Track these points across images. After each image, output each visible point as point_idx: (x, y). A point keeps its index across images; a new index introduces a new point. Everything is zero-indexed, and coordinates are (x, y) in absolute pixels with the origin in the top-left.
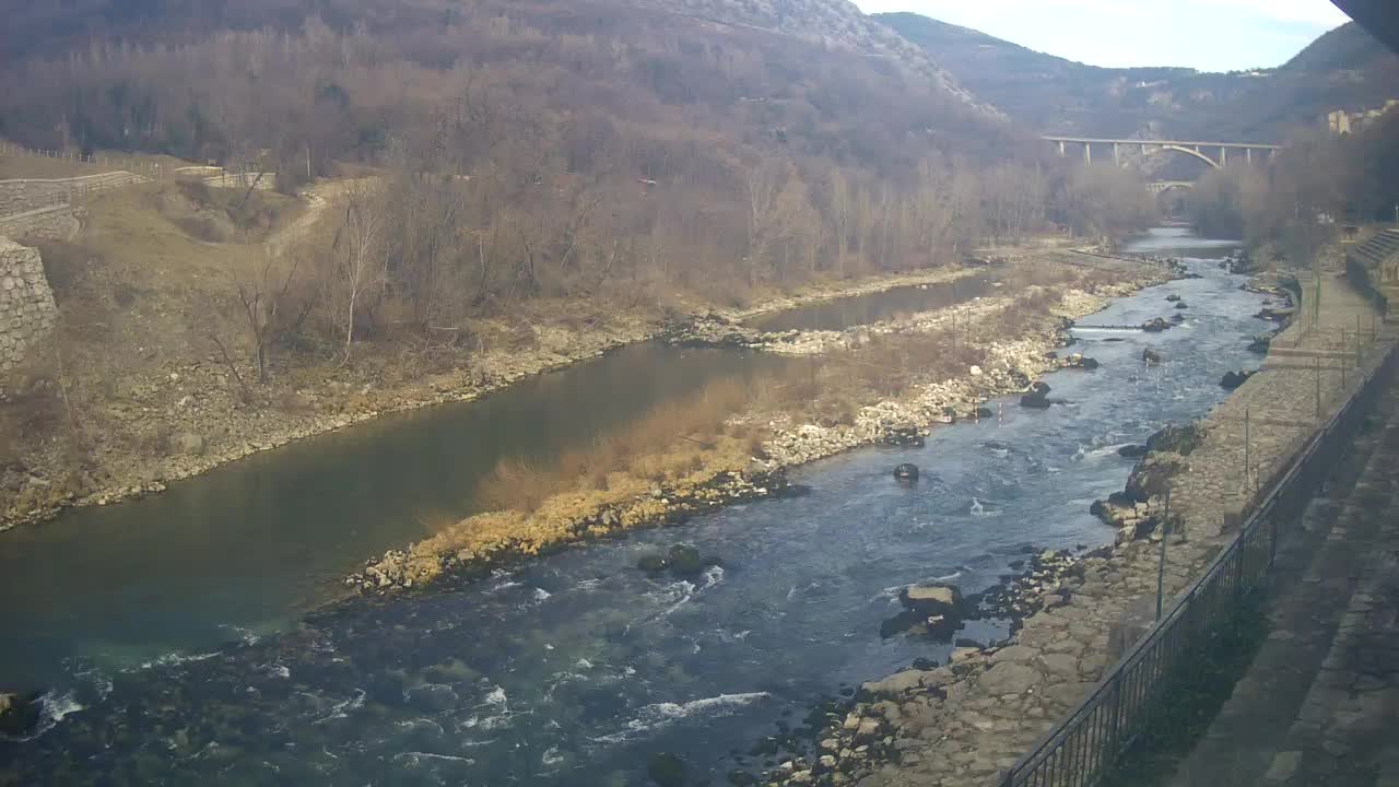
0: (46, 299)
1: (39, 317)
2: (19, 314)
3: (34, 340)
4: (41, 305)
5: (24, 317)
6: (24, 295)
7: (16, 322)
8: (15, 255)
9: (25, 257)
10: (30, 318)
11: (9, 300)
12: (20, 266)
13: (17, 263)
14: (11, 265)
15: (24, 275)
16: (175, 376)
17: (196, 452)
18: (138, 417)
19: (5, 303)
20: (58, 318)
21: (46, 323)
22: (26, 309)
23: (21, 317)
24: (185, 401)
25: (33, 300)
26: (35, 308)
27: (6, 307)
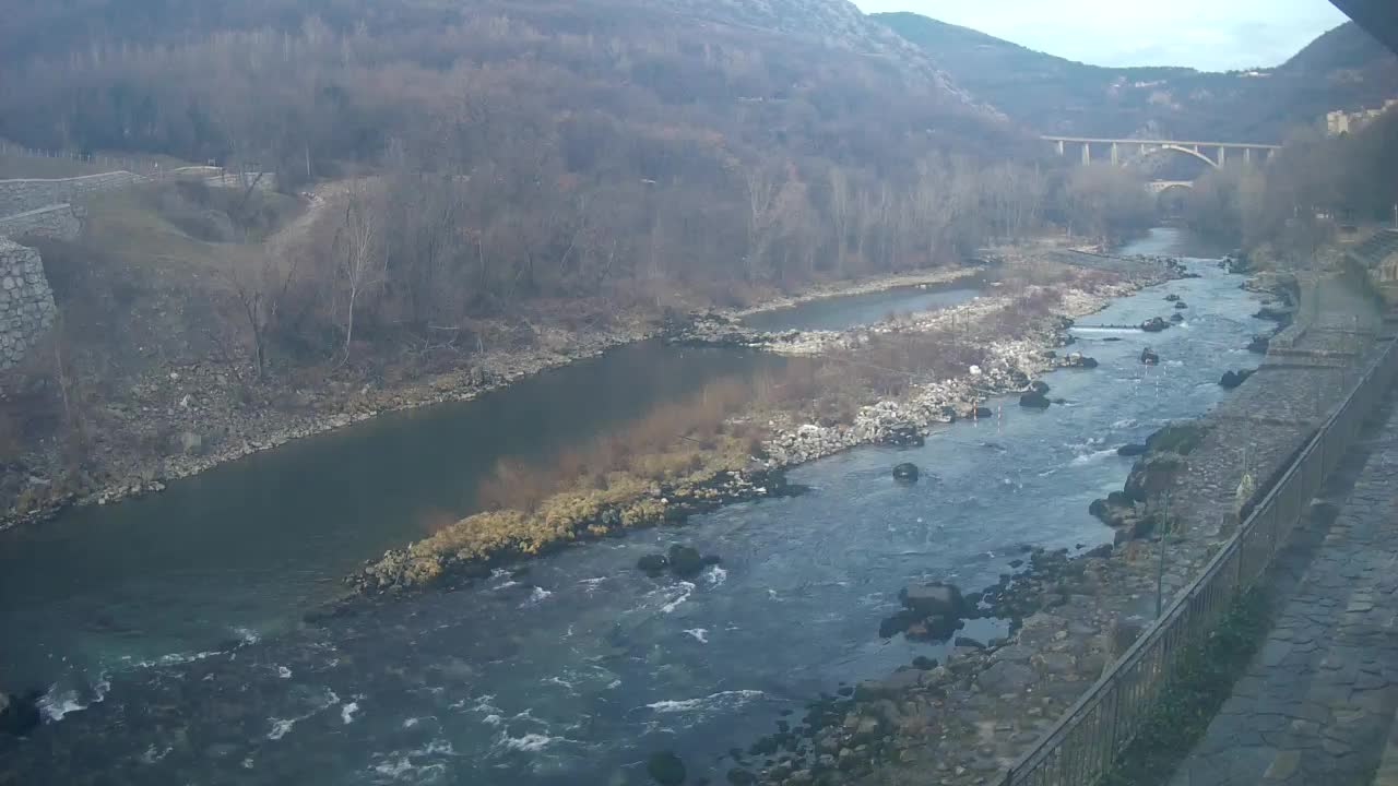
0: (46, 299)
1: (39, 317)
2: (19, 313)
3: (34, 340)
4: (41, 305)
5: (24, 316)
6: (24, 294)
7: (16, 322)
8: (15, 254)
9: (25, 256)
10: (30, 318)
11: (9, 300)
12: (19, 266)
13: (17, 263)
14: (11, 266)
15: (24, 274)
16: (175, 375)
17: (196, 452)
18: (138, 417)
19: (5, 302)
20: (58, 317)
21: (46, 323)
22: (26, 309)
23: (20, 316)
24: (185, 400)
25: (33, 300)
26: (35, 309)
27: (6, 307)
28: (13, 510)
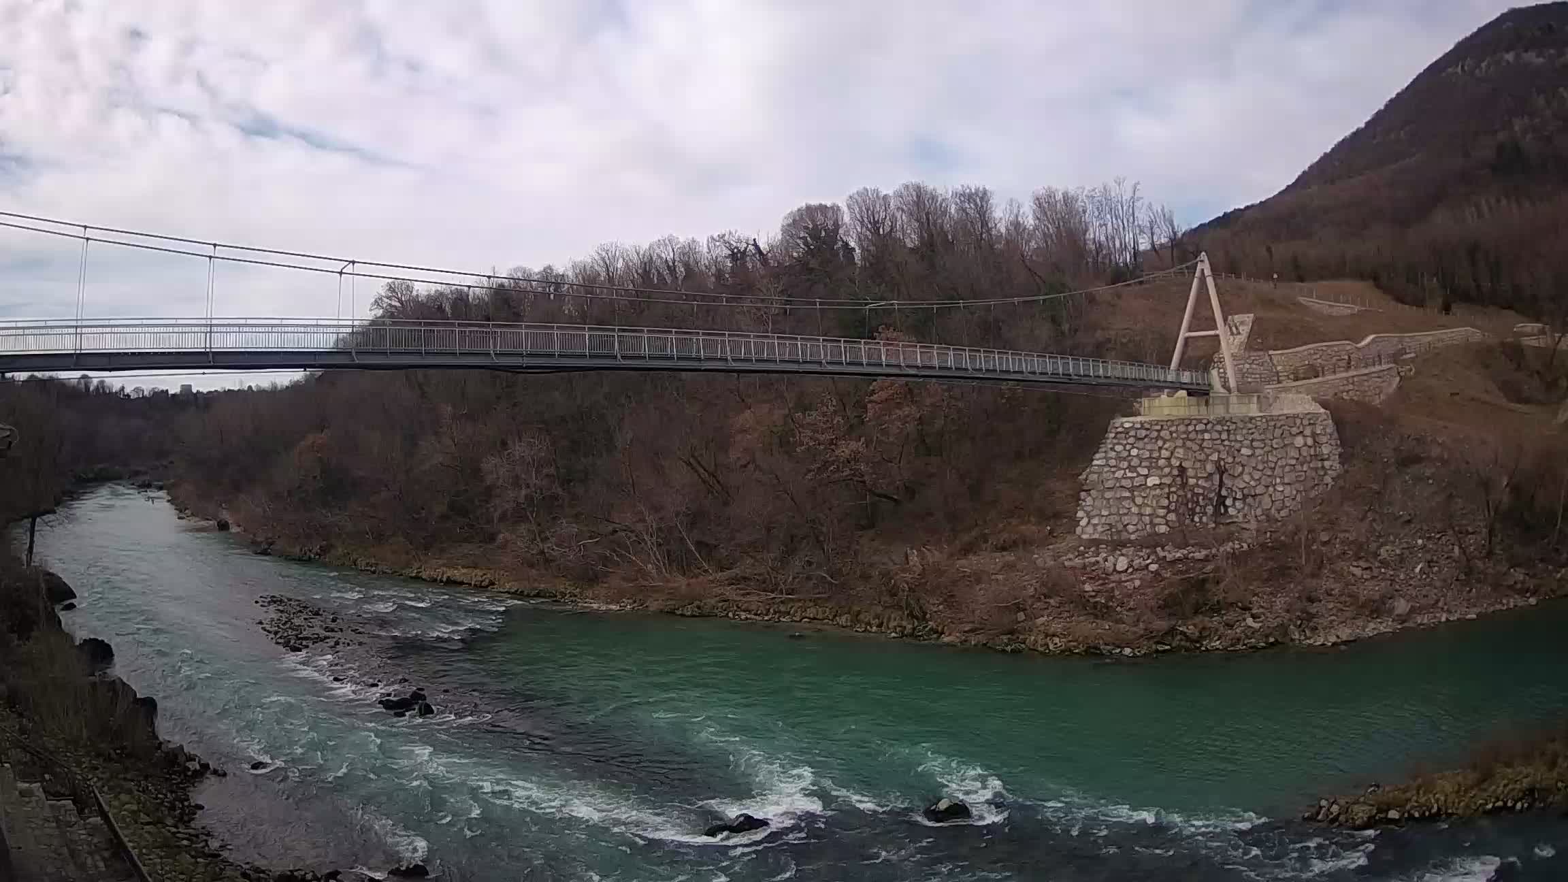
0: (1332, 458)
1: (1322, 473)
2: (1305, 469)
3: (1313, 494)
4: (1327, 464)
5: (1309, 471)
6: (1312, 453)
7: (1300, 476)
8: (1309, 416)
9: (1317, 419)
10: (1314, 474)
11: (1298, 456)
12: (1311, 427)
13: (1310, 424)
14: (1304, 426)
15: (1314, 435)
16: (1420, 542)
17: (1402, 619)
18: (1373, 578)
19: (1294, 458)
20: (1339, 477)
21: (1328, 479)
22: (1311, 465)
23: (1306, 472)
24: (1419, 567)
25: (1319, 458)
26: (1320, 465)
27: (1293, 462)
28: (1218, 642)
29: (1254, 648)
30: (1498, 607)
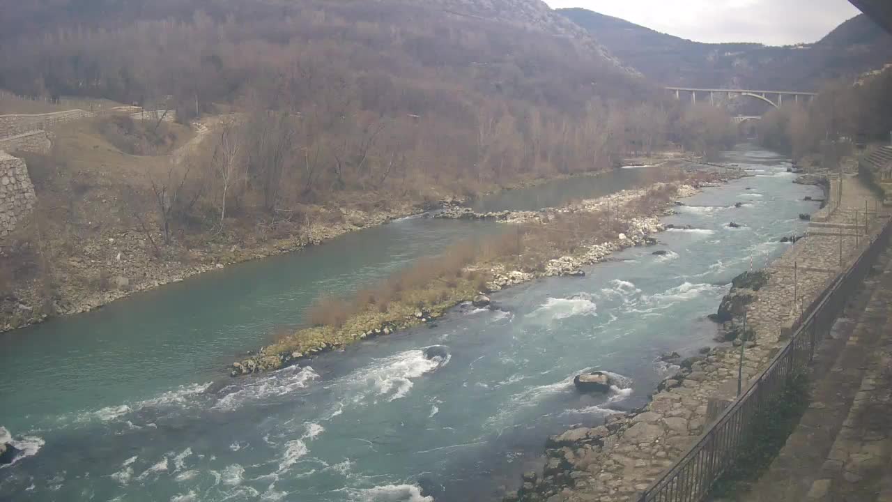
0: (30, 191)
1: (25, 202)
2: (12, 200)
3: (22, 217)
4: (26, 195)
5: (15, 202)
6: (15, 188)
7: (10, 206)
8: (9, 162)
9: (16, 163)
10: (19, 203)
11: (6, 191)
12: (12, 170)
13: (11, 168)
14: (7, 170)
15: (15, 175)
16: (111, 240)
17: (125, 288)
18: (89, 267)
19: (3, 193)
20: (37, 203)
21: (29, 206)
22: (16, 197)
23: (13, 202)
24: (119, 255)
25: (21, 191)
26: (22, 197)
27: (4, 196)
28: (8, 325)
29: (36, 323)
30: (194, 273)
